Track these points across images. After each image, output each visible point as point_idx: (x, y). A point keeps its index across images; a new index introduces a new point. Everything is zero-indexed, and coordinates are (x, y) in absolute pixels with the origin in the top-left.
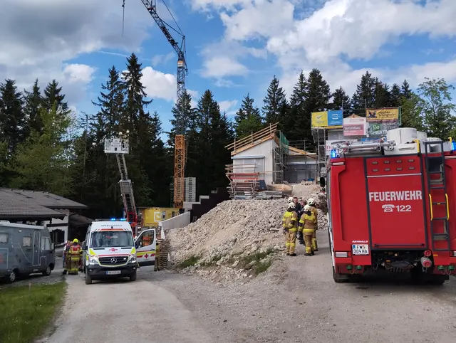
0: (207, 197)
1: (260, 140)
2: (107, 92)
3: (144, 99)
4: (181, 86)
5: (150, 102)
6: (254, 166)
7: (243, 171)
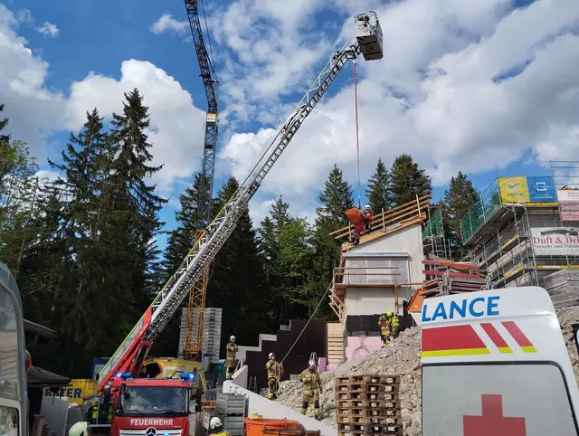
0: (273, 338)
1: (398, 224)
2: (79, 149)
3: (147, 163)
4: (210, 152)
5: (158, 169)
6: (389, 271)
7: (368, 280)
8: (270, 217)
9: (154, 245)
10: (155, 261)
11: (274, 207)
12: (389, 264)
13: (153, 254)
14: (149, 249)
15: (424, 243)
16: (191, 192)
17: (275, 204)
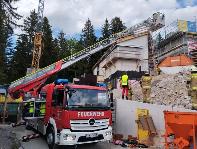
0: (78, 80)
6: (135, 53)
7: (126, 56)
8: (57, 38)
9: (11, 40)
10: (11, 48)
11: (59, 34)
12: (135, 50)
13: (10, 45)
14: (9, 41)
15: (148, 43)
16: (29, 19)
17: (60, 33)
